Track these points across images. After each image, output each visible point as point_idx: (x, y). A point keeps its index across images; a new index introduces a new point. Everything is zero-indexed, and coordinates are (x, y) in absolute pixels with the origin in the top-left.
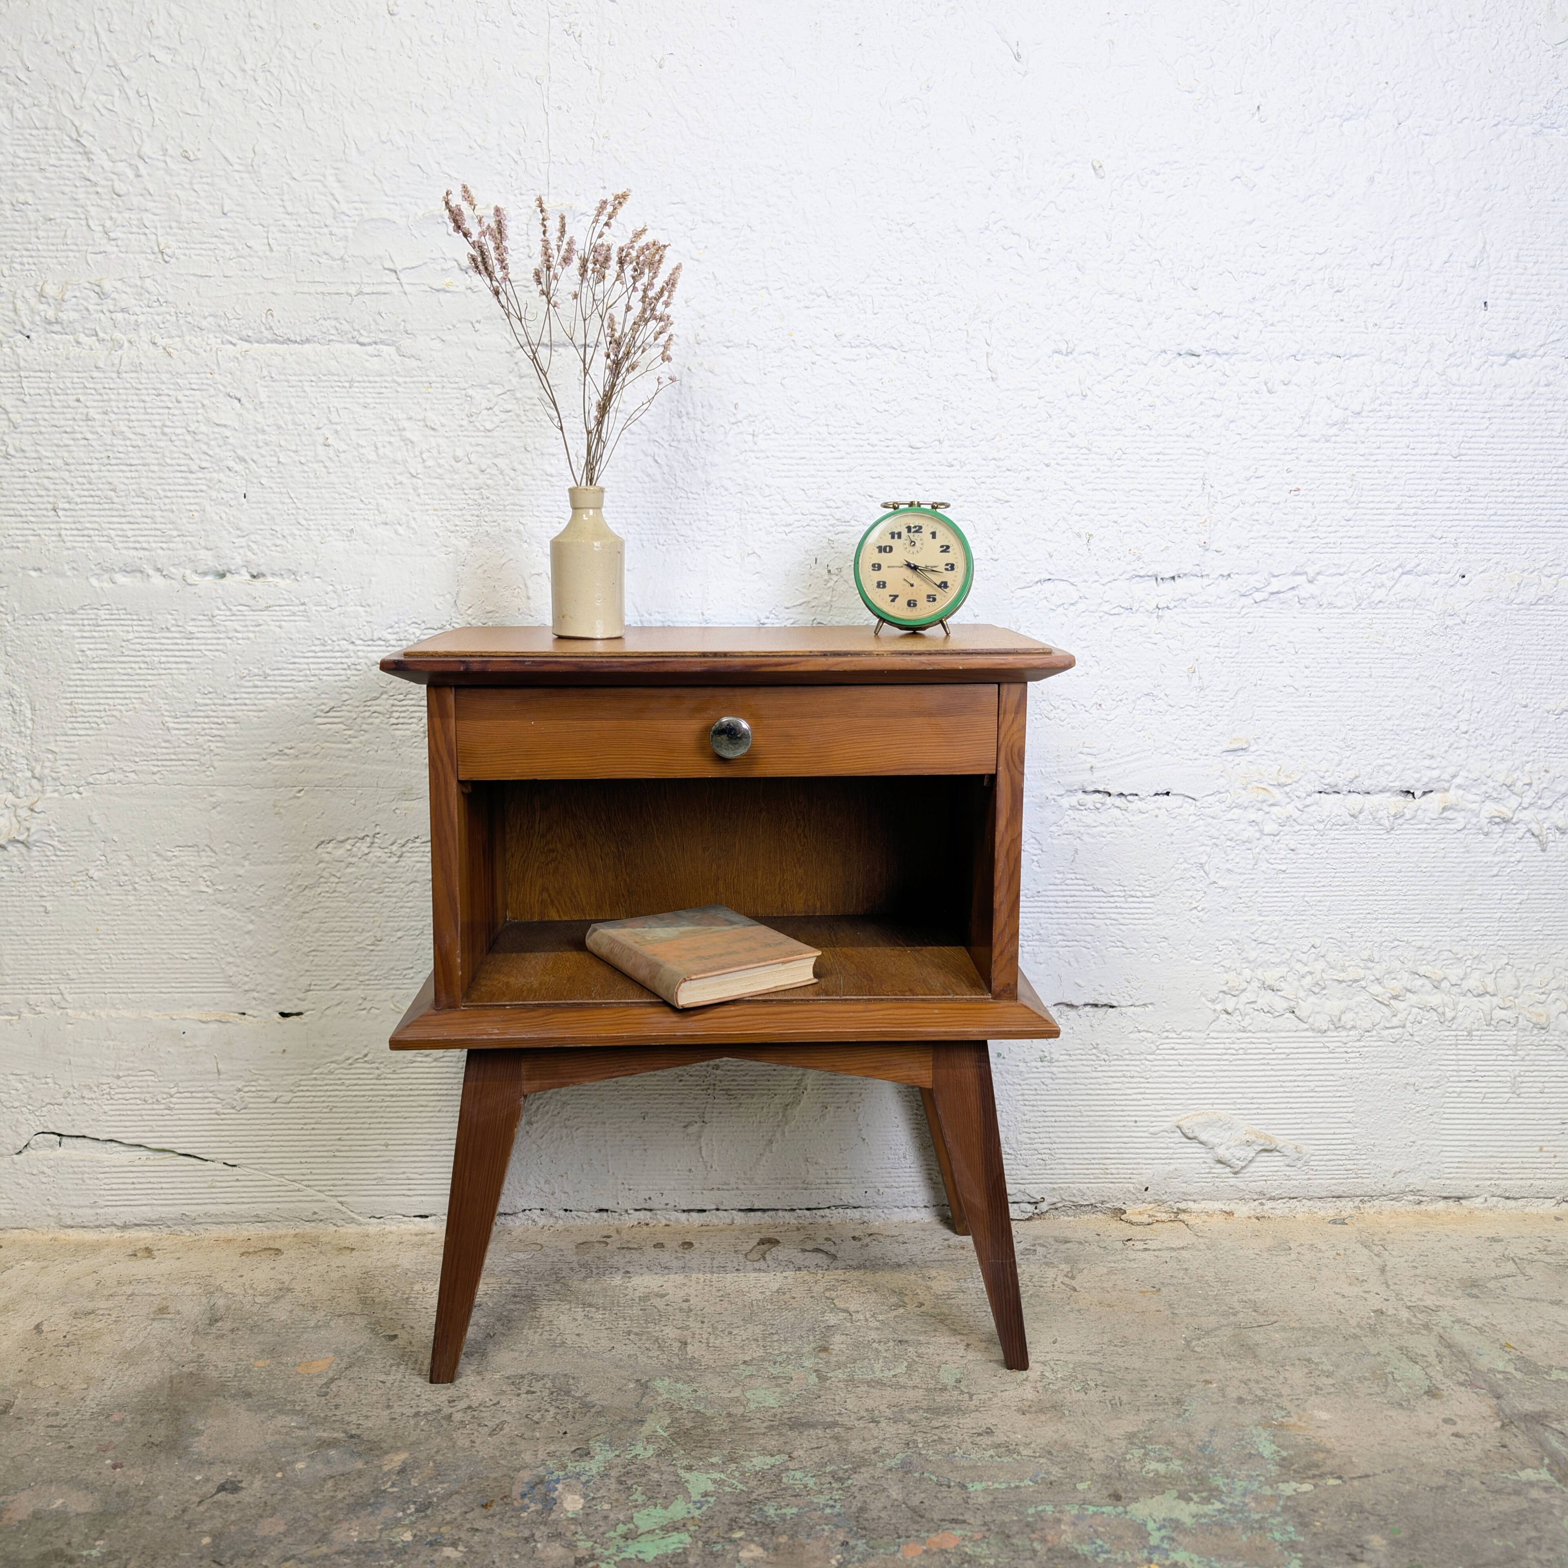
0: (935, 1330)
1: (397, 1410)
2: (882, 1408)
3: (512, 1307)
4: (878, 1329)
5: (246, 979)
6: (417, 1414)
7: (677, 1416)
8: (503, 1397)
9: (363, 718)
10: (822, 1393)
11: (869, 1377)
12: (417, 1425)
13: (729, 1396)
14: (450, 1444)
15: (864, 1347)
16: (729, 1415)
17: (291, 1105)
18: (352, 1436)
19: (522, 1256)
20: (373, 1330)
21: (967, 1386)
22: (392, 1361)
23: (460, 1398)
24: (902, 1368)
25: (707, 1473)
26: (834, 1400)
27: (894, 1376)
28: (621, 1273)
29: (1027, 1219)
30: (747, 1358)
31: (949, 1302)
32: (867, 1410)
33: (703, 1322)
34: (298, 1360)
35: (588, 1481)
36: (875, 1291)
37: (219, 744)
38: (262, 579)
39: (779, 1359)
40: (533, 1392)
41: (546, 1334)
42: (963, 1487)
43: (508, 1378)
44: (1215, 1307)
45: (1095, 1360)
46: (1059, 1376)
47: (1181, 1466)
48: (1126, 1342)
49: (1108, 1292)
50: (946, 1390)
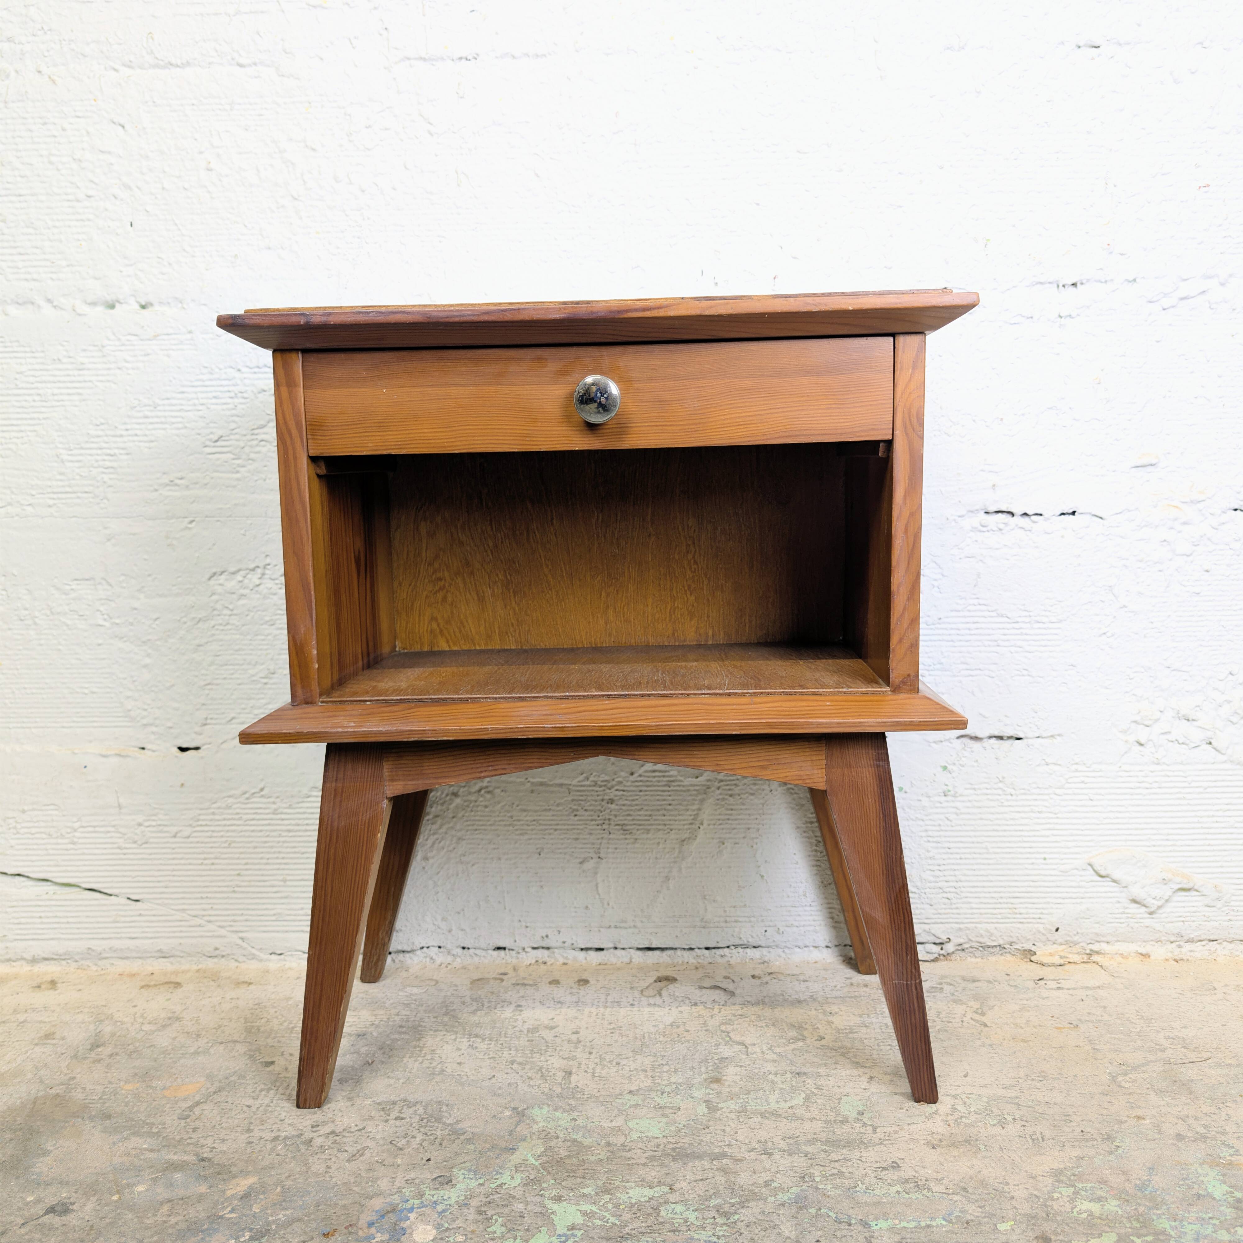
0: (836, 1063)
1: (257, 1133)
2: (777, 1139)
3: (397, 1036)
4: (775, 1061)
5: (145, 713)
6: (276, 1138)
7: (552, 1144)
8: (371, 1123)
9: (251, 446)
10: (711, 1123)
11: (763, 1109)
12: (273, 1149)
13: (610, 1125)
14: (304, 1169)
15: (759, 1079)
16: (608, 1144)
17: (191, 840)
18: (203, 1160)
19: (415, 990)
20: (251, 1056)
21: (870, 1119)
22: (263, 1086)
23: (325, 1123)
24: (799, 1100)
25: (577, 1204)
26: (724, 1131)
27: (791, 1107)
28: (512, 1007)
29: (933, 961)
30: (633, 1088)
31: (851, 1036)
32: (759, 1142)
33: (590, 1053)
34: (168, 1084)
35: (444, 1211)
36: (773, 1025)
37: (112, 476)
38: (150, 309)
39: (667, 1089)
40: (402, 1119)
41: (426, 1062)
42: (866, 1225)
43: (379, 1104)
44: (1139, 1043)
45: (1011, 1093)
46: (972, 1109)
47: (1118, 1206)
48: (1044, 1077)
49: (1021, 1028)
50: (847, 1122)
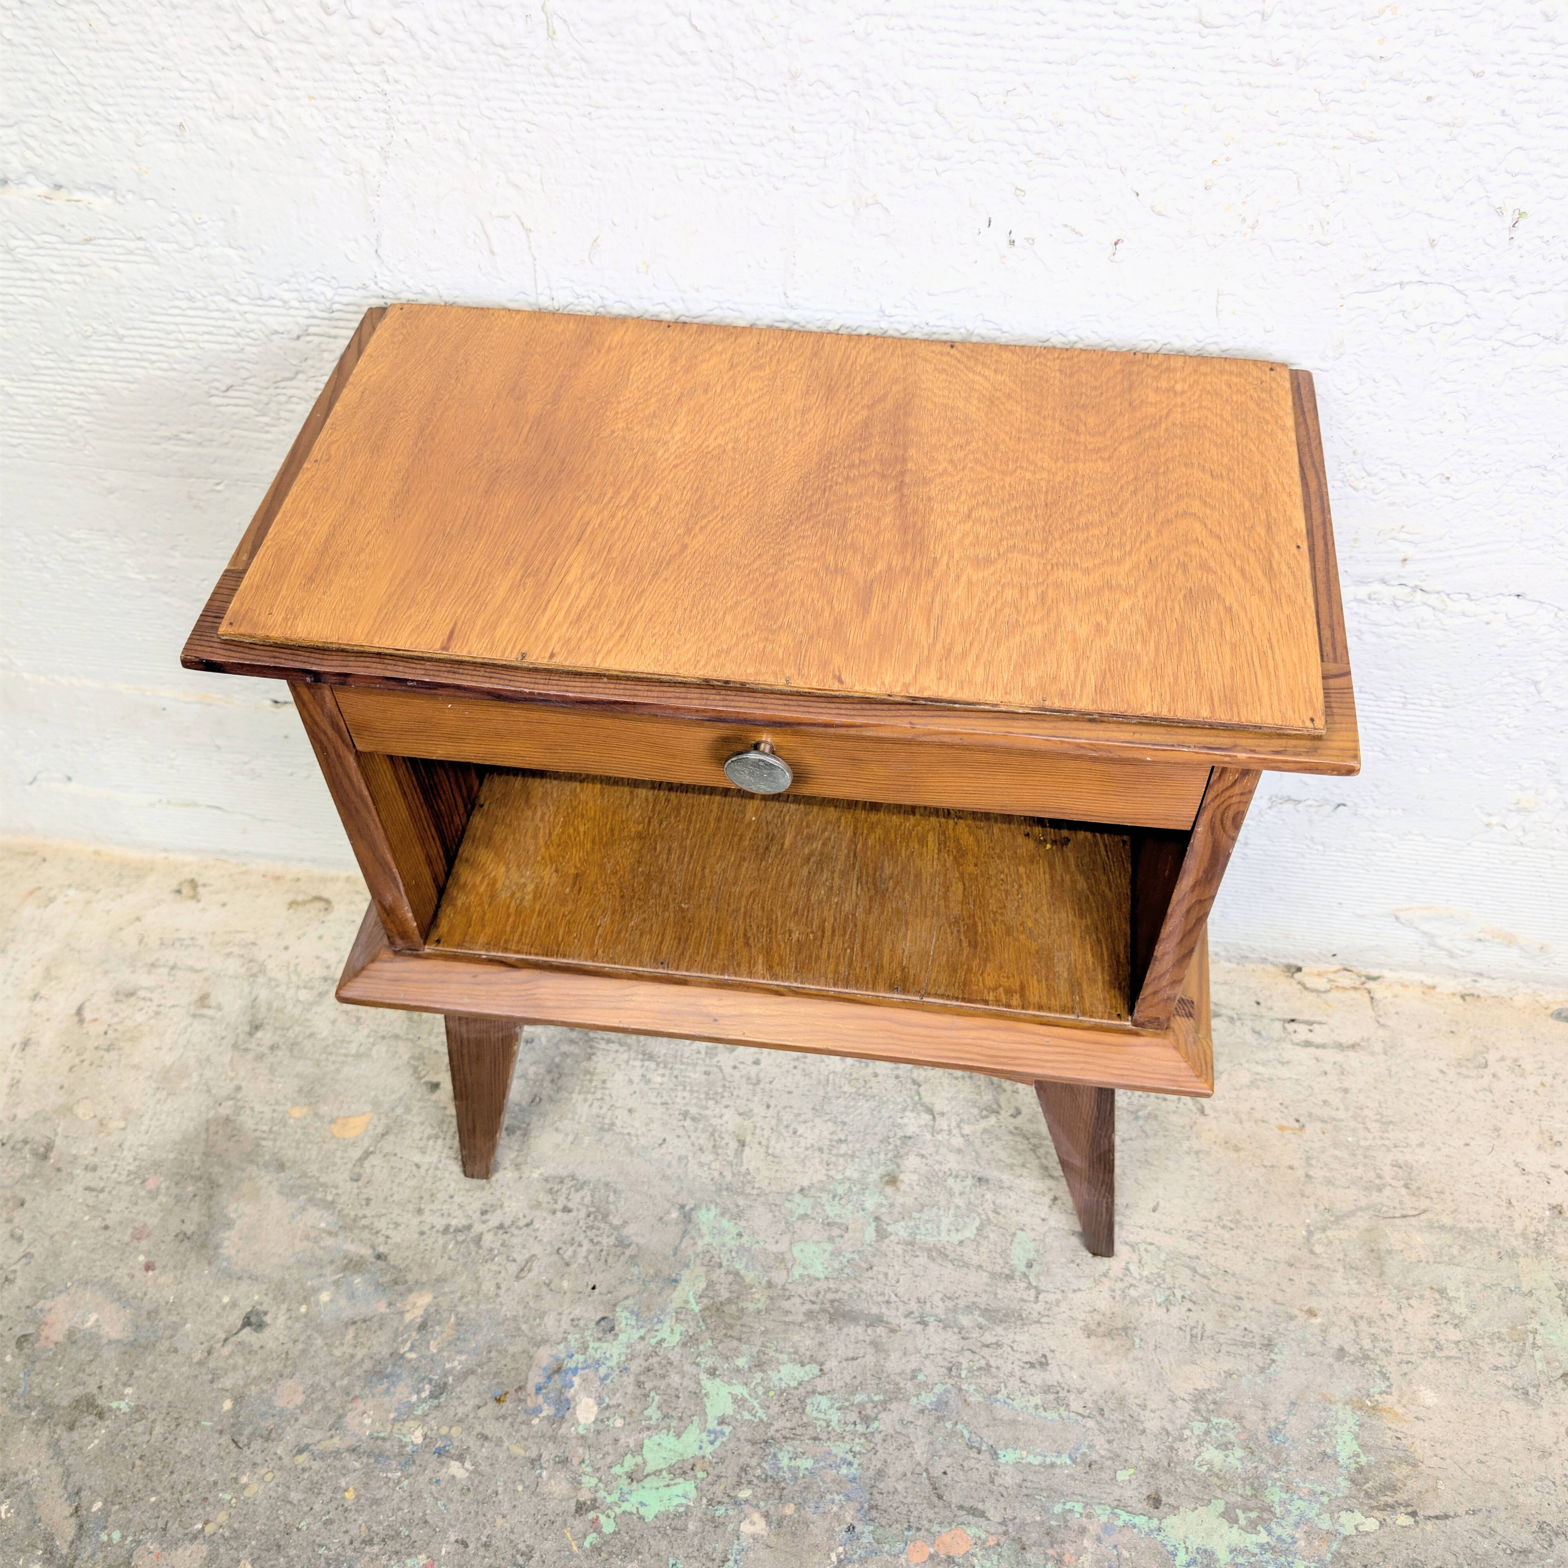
0: (1023, 1165)
1: (428, 1217)
2: (937, 1299)
4: (959, 1151)
6: (446, 1230)
7: (714, 1277)
8: (538, 1213)
11: (932, 1241)
12: (445, 1246)
13: (775, 1248)
14: (475, 1286)
15: (937, 1183)
16: (770, 1285)
18: (379, 1256)
20: (414, 1070)
21: (1037, 1275)
22: (430, 1130)
23: (494, 1208)
24: (970, 1232)
25: (730, 1383)
26: (886, 1275)
27: (961, 1243)
30: (806, 1183)
32: (919, 1301)
34: (335, 1113)
35: (606, 1377)
37: (87, 419)
39: (840, 1190)
40: (570, 1211)
41: (596, 1104)
42: (994, 1455)
43: (546, 1180)
44: (1360, 1171)
45: (1193, 1249)
46: (1145, 1273)
47: (1241, 1459)
48: (1237, 1222)
49: (1241, 1122)
50: (1012, 1278)
